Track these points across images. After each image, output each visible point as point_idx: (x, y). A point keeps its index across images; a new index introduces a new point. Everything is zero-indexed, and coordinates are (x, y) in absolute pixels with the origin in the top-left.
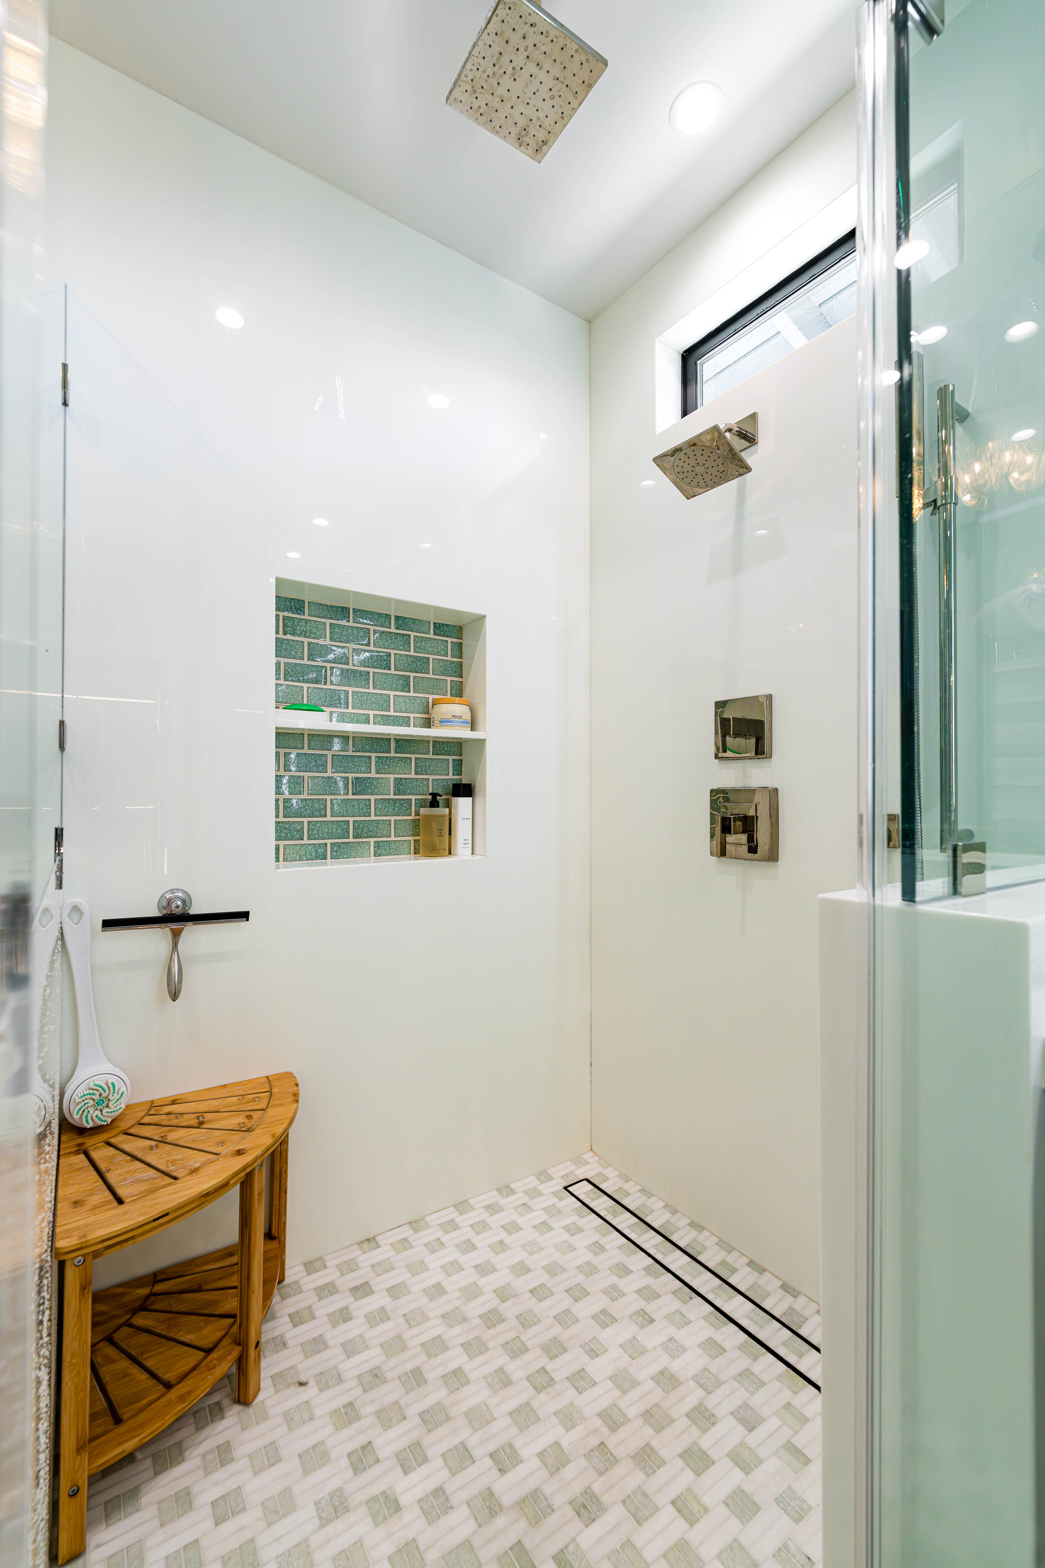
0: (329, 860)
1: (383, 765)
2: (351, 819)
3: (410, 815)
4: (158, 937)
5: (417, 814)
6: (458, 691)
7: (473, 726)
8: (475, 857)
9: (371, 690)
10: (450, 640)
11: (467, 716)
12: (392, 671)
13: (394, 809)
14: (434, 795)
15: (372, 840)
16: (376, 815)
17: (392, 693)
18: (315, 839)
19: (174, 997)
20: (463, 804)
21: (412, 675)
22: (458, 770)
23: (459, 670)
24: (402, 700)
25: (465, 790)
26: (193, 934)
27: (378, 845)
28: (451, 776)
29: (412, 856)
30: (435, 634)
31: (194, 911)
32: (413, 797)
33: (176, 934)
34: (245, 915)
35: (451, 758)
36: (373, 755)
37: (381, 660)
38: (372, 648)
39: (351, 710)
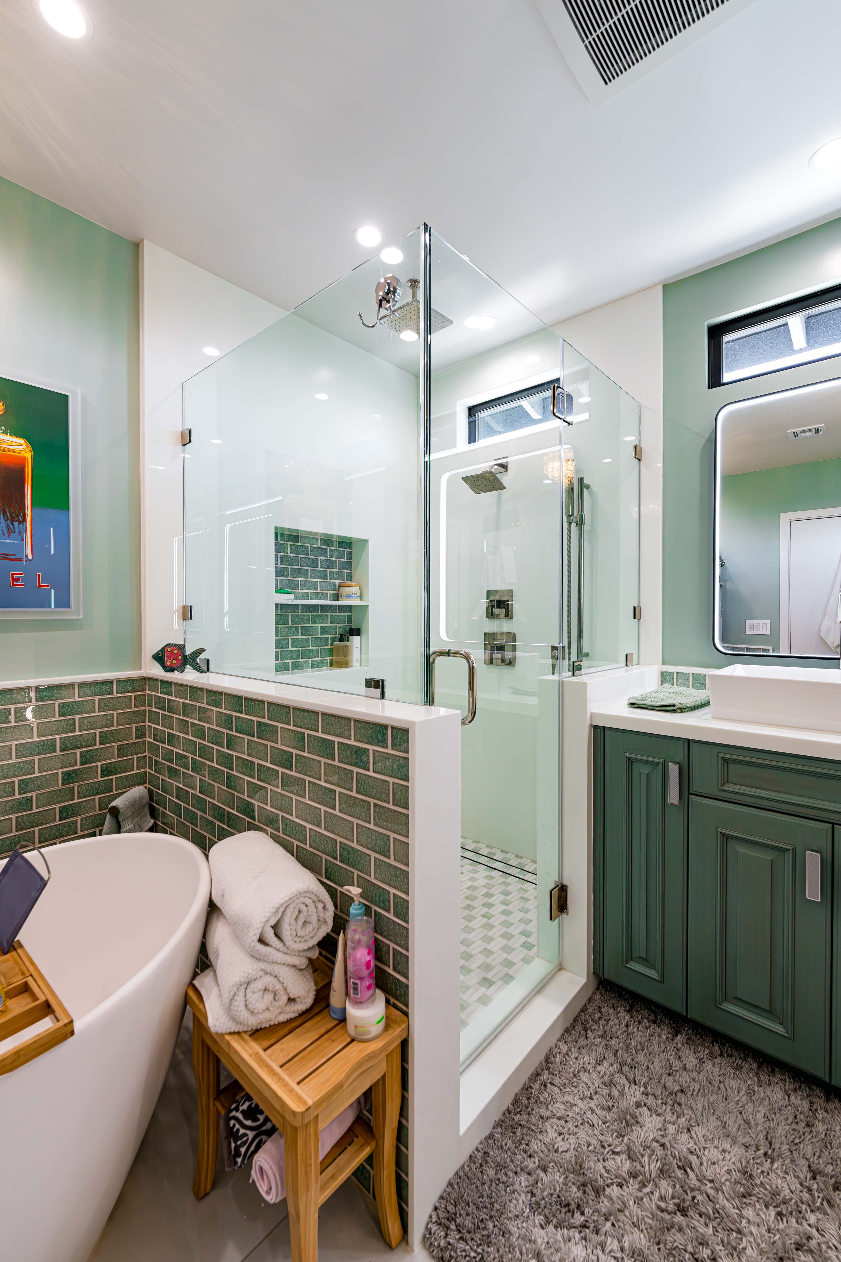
0: (290, 671)
1: (315, 620)
2: (300, 649)
3: (328, 646)
5: (332, 645)
6: (350, 578)
7: (361, 597)
8: (362, 668)
9: (309, 579)
10: (346, 550)
11: (359, 594)
12: (319, 569)
13: (320, 643)
14: (341, 635)
15: (310, 660)
16: (312, 647)
17: (319, 580)
20: (355, 639)
21: (328, 570)
22: (350, 621)
23: (350, 566)
24: (323, 584)
25: (356, 632)
27: (313, 664)
28: (347, 624)
29: (329, 668)
30: (339, 547)
32: (329, 636)
35: (346, 614)
36: (310, 614)
37: (314, 563)
38: (309, 556)
39: (300, 591)
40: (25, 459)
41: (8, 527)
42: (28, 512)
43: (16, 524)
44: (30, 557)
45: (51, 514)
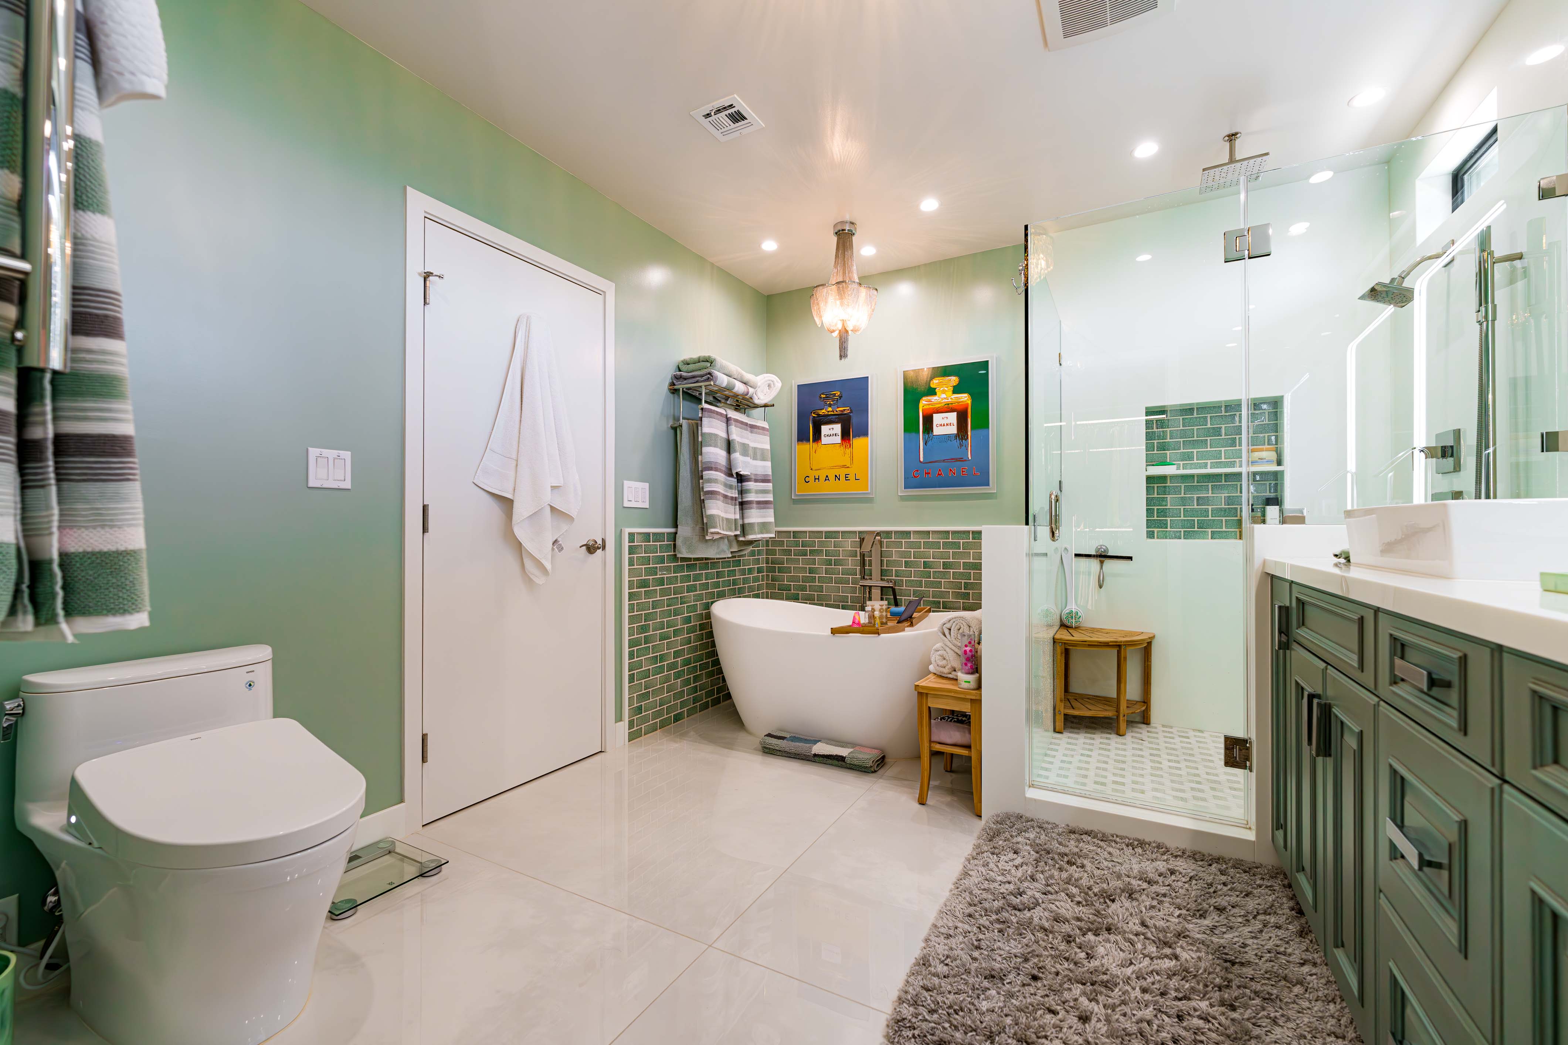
0: (1183, 539)
1: (1215, 489)
2: (1196, 519)
3: (1237, 516)
4: (1094, 564)
5: (1241, 515)
7: (1279, 462)
9: (1209, 449)
11: (1275, 457)
12: (1223, 437)
13: (1225, 514)
14: (1253, 505)
15: (1210, 530)
16: (1212, 517)
17: (1222, 449)
18: (1174, 528)
19: (1101, 587)
20: (1272, 510)
21: (1237, 436)
22: (1273, 489)
23: (1274, 428)
24: (1231, 451)
25: (1275, 501)
26: (1108, 563)
27: (1213, 533)
28: (1267, 494)
31: (1110, 554)
33: (1102, 563)
34: (1130, 558)
35: (1268, 483)
36: (1210, 484)
37: (1217, 432)
38: (1209, 426)
39: (1195, 461)
40: (968, 404)
41: (960, 444)
42: (969, 434)
43: (964, 441)
44: (970, 458)
45: (981, 432)
